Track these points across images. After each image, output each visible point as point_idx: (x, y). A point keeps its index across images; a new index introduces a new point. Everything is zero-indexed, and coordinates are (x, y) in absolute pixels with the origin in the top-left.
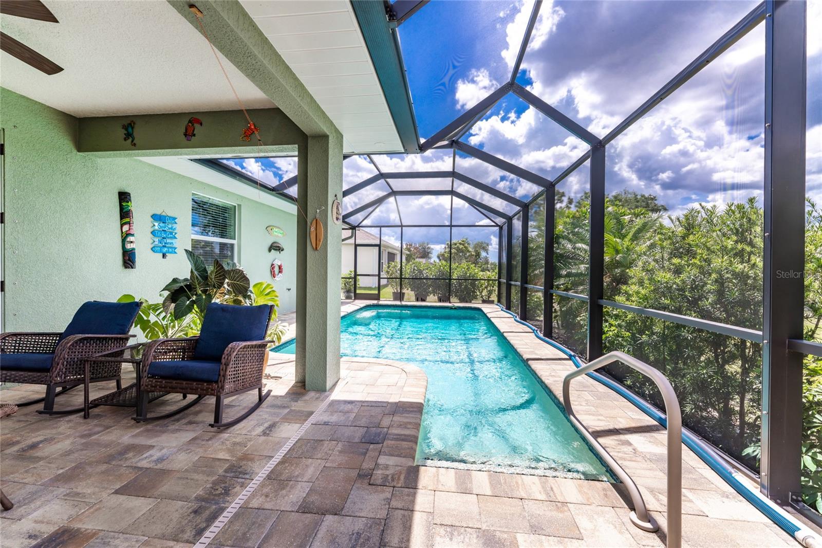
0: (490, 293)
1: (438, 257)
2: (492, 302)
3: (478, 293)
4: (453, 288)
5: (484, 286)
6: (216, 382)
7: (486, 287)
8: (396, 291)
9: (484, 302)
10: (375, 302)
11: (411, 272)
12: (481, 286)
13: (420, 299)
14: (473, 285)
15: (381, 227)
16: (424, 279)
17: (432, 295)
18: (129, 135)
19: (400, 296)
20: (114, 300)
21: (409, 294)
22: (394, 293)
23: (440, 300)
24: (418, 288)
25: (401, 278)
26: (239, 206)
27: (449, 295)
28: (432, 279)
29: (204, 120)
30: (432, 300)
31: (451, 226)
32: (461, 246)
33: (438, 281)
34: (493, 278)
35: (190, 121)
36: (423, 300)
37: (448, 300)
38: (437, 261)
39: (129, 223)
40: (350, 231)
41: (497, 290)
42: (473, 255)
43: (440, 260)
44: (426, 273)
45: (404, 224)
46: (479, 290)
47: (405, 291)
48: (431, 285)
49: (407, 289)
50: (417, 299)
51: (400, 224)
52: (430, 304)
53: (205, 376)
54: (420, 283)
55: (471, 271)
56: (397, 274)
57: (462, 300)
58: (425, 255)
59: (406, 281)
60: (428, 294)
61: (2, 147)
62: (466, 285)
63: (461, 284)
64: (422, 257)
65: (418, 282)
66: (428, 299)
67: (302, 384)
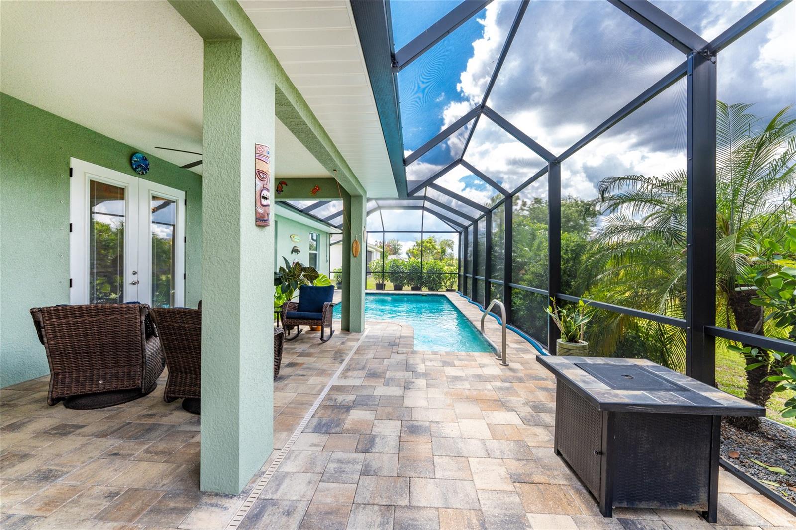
0: (452, 284)
1: (408, 253)
2: (454, 291)
3: (443, 284)
4: (424, 280)
5: (448, 279)
6: (321, 320)
8: (378, 283)
9: (448, 290)
11: (390, 267)
12: (446, 278)
13: (397, 289)
14: (439, 278)
16: (401, 273)
17: (407, 286)
19: (380, 287)
21: (389, 286)
22: (377, 284)
23: (413, 289)
24: (396, 280)
25: (383, 273)
27: (421, 286)
28: (407, 273)
29: (287, 183)
30: (407, 290)
31: (422, 232)
32: (428, 245)
33: (412, 275)
34: (455, 272)
35: (280, 183)
36: (400, 290)
37: (420, 289)
38: (407, 256)
41: (457, 281)
42: (439, 252)
43: (409, 256)
44: (402, 268)
45: (385, 230)
46: (444, 282)
47: (385, 283)
48: (406, 278)
49: (388, 281)
50: (395, 289)
51: (382, 230)
52: (406, 292)
53: (315, 317)
54: (398, 276)
55: (437, 266)
56: (380, 269)
57: (431, 289)
58: (395, 251)
59: (387, 275)
60: (404, 285)
61: (185, 201)
62: (434, 278)
63: (430, 277)
64: (394, 254)
65: (396, 275)
66: (404, 289)
67: (346, 328)
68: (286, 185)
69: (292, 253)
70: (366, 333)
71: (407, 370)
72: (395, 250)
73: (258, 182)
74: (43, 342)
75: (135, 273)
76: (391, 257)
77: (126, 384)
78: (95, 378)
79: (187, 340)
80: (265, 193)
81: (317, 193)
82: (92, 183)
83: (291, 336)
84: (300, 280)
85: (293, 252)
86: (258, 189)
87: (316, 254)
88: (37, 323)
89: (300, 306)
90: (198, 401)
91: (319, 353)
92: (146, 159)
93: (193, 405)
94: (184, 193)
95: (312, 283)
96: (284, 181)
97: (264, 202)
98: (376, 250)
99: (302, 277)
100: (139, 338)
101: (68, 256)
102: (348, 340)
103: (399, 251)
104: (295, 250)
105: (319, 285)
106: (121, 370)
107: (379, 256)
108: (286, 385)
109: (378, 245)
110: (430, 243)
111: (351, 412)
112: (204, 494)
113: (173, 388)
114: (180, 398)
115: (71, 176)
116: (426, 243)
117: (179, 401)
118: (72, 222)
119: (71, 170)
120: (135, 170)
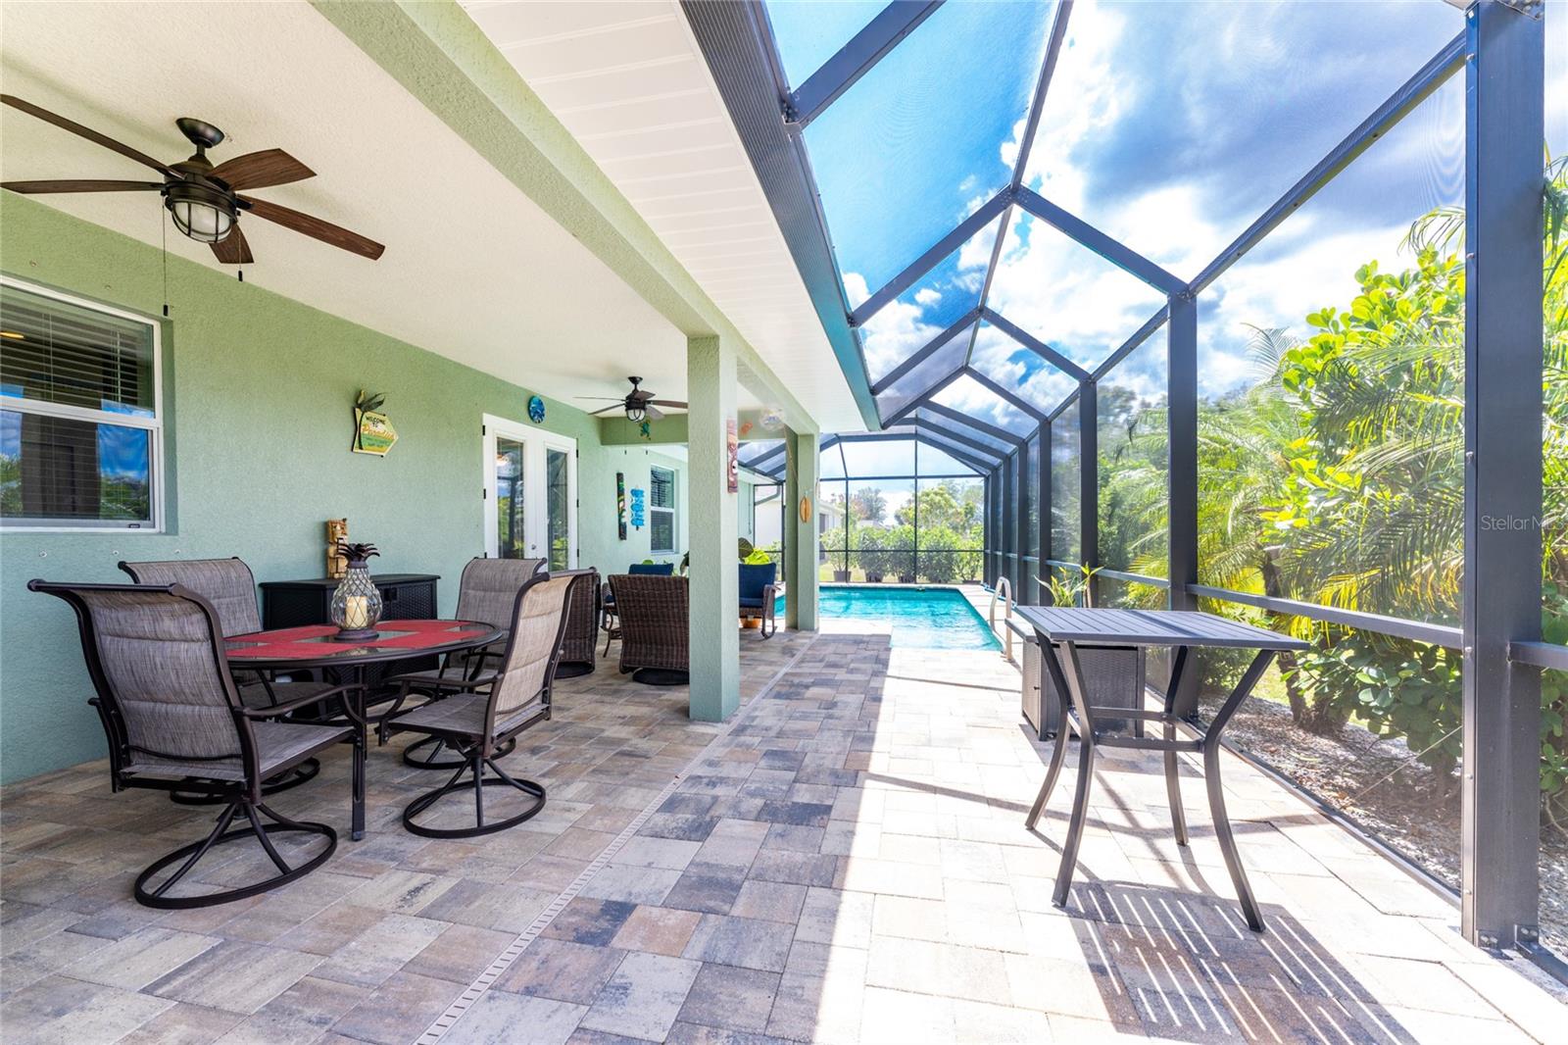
0: (974, 571)
1: (897, 517)
2: (978, 583)
3: (957, 571)
4: (920, 564)
5: (965, 561)
7: (968, 563)
8: (838, 568)
9: (965, 582)
11: (859, 542)
12: (961, 560)
13: (873, 579)
14: (950, 560)
16: (879, 551)
17: (890, 574)
18: (645, 431)
19: (845, 575)
20: (641, 563)
21: (858, 576)
22: (836, 573)
23: (902, 580)
24: (870, 565)
25: (846, 551)
26: (677, 471)
27: (915, 574)
28: (890, 551)
30: (891, 580)
31: (916, 477)
32: (937, 498)
33: (898, 554)
34: (978, 549)
36: (877, 580)
37: (914, 580)
38: (895, 523)
39: (623, 500)
40: (776, 487)
41: (982, 564)
42: (960, 513)
43: (901, 523)
44: (881, 544)
45: (849, 476)
46: (959, 567)
47: (851, 568)
48: (888, 560)
49: (856, 566)
50: (869, 580)
51: (844, 476)
52: (887, 585)
53: (753, 604)
54: (872, 557)
55: (946, 539)
56: (841, 545)
57: (933, 580)
58: (873, 512)
59: (852, 555)
60: (884, 572)
61: (577, 451)
62: (938, 559)
63: (931, 560)
64: (868, 518)
65: (870, 556)
66: (885, 579)
67: (793, 627)
70: (821, 632)
71: (876, 663)
72: (871, 511)
73: (730, 454)
75: (534, 548)
76: (861, 525)
80: (734, 463)
81: (749, 432)
82: (499, 440)
86: (730, 459)
92: (542, 403)
94: (575, 441)
97: (734, 471)
98: (834, 510)
101: (483, 526)
102: (797, 637)
103: (880, 512)
105: (754, 563)
107: (840, 523)
109: (838, 501)
110: (942, 495)
111: (811, 689)
112: (694, 719)
113: (628, 658)
114: (632, 669)
115: (484, 434)
116: (932, 495)
117: (630, 675)
118: (485, 487)
119: (484, 427)
120: (532, 418)
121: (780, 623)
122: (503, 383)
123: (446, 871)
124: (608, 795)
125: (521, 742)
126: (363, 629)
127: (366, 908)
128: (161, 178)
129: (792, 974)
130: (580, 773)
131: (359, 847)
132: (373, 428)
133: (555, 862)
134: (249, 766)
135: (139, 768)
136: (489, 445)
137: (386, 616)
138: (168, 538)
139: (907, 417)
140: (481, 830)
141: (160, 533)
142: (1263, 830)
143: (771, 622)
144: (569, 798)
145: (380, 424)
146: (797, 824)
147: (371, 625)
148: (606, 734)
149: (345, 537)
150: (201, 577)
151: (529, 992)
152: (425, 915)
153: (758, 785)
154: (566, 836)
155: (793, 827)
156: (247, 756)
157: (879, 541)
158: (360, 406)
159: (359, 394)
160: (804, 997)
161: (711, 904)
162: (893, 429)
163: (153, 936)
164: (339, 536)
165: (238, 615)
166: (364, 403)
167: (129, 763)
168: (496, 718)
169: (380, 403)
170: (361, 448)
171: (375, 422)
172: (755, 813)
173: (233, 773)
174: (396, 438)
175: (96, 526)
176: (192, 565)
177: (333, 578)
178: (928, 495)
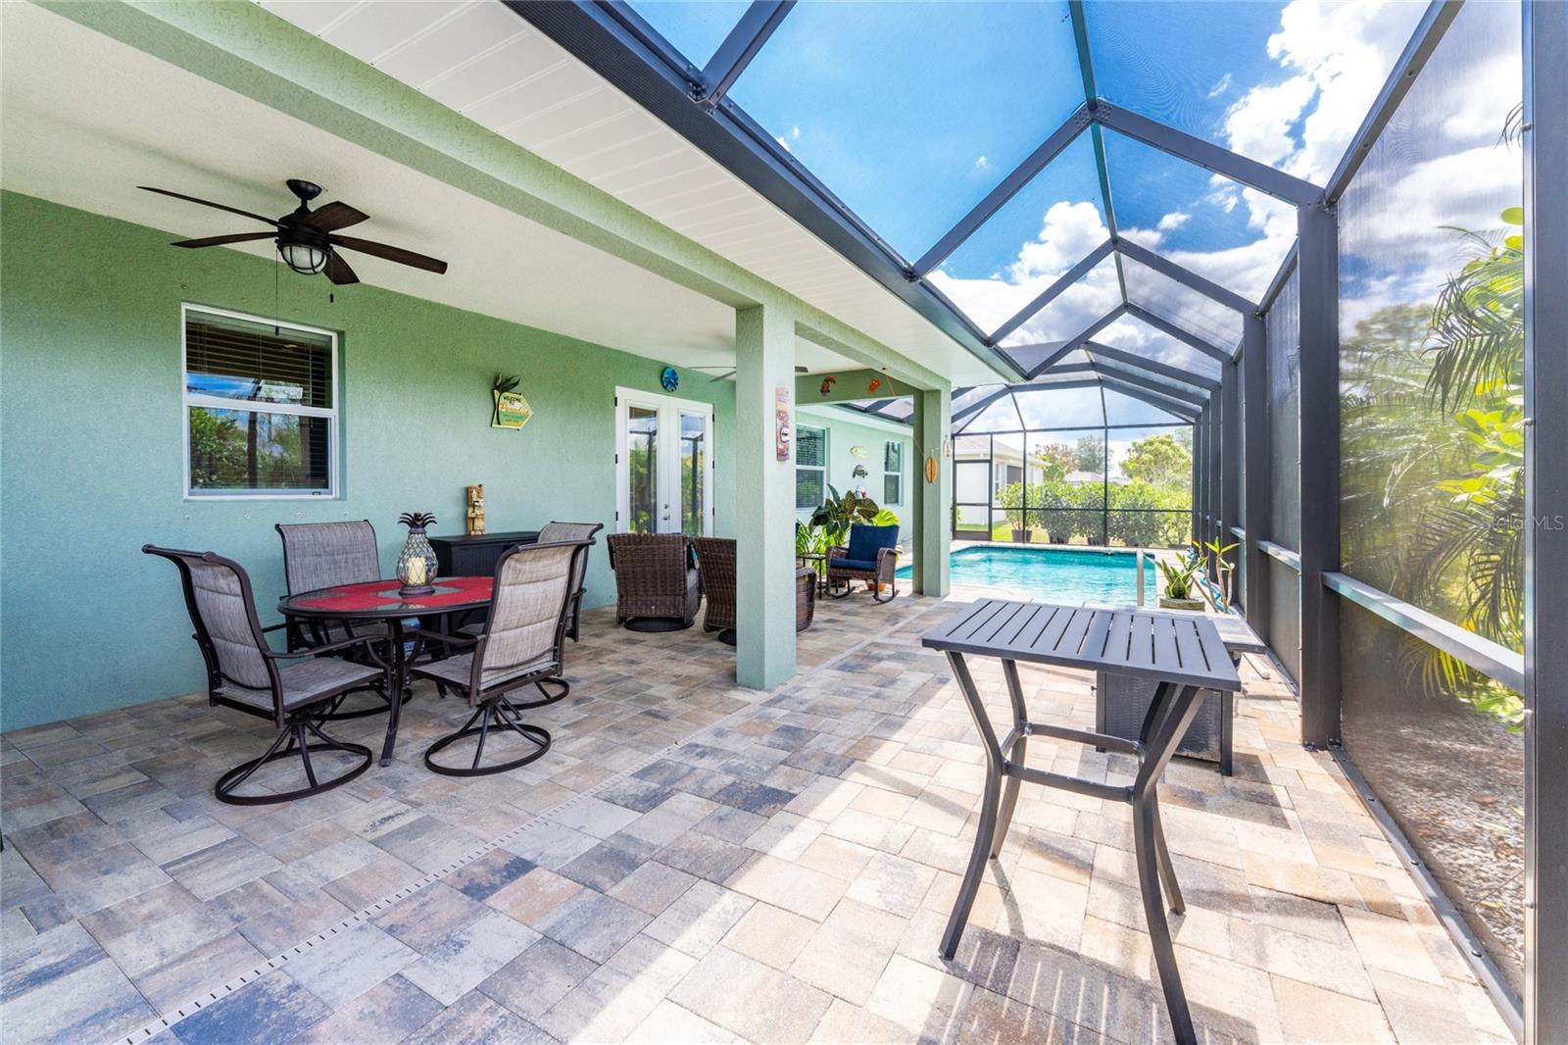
0: (1181, 534)
2: (1184, 548)
3: (1160, 534)
4: (1113, 525)
5: (1170, 522)
6: (875, 571)
7: (1174, 524)
8: (1017, 528)
9: (1172, 547)
10: (985, 543)
11: (1040, 499)
12: (1166, 521)
13: (1056, 540)
14: (1150, 520)
15: (991, 434)
16: (1063, 509)
17: (1078, 535)
19: (1023, 535)
21: (1040, 536)
22: (1014, 532)
23: (1091, 542)
24: (1054, 525)
25: (1025, 509)
26: (828, 429)
27: (1107, 536)
28: (1077, 509)
30: (1078, 542)
31: (1106, 428)
33: (1086, 513)
34: (1185, 508)
35: (824, 381)
36: (1061, 542)
37: (1105, 543)
41: (1191, 526)
44: (1065, 501)
45: (1027, 428)
46: (1162, 528)
47: (1032, 528)
48: (1075, 520)
49: (1037, 526)
50: (1052, 541)
51: (1020, 429)
53: (867, 567)
54: (1056, 516)
55: (1146, 496)
56: (1019, 503)
57: (1131, 542)
58: (1091, 465)
59: (1031, 513)
60: (1071, 533)
61: (713, 416)
62: (1136, 520)
63: (1126, 520)
65: (1053, 515)
66: (1071, 540)
67: (919, 592)
68: (834, 382)
69: (854, 476)
70: (947, 599)
72: (1094, 461)
73: (778, 420)
74: (613, 567)
75: (666, 507)
77: (671, 613)
78: (649, 602)
79: (723, 569)
80: (785, 430)
81: (877, 390)
82: (631, 408)
83: (840, 594)
84: (854, 518)
85: (857, 476)
86: (779, 427)
87: (897, 477)
88: (610, 548)
89: (850, 553)
90: (733, 632)
91: (869, 614)
92: (675, 373)
93: (729, 637)
94: (711, 406)
95: (869, 521)
96: (831, 376)
97: (784, 438)
99: (856, 514)
100: (682, 568)
101: (615, 488)
102: (917, 603)
104: (859, 472)
105: (882, 524)
106: (668, 598)
108: (820, 636)
109: (1043, 452)
110: (1169, 444)
111: (883, 662)
112: (740, 685)
113: (710, 617)
114: (718, 629)
115: (616, 405)
116: (1157, 444)
117: (717, 634)
118: (617, 453)
119: (616, 399)
120: (665, 388)
121: (905, 586)
122: (637, 357)
123: (421, 805)
124: (602, 753)
125: (575, 691)
126: (418, 586)
127: (343, 828)
128: (275, 229)
129: (608, 967)
130: (599, 727)
131: (382, 772)
132: (509, 406)
133: (508, 811)
134: (276, 699)
135: (226, 690)
136: (621, 413)
137: (441, 573)
138: (340, 502)
139: (1056, 364)
140: (475, 772)
141: (335, 499)
142: (1318, 916)
143: (890, 586)
144: (567, 749)
145: (516, 403)
146: (745, 810)
147: (428, 582)
148: (652, 691)
149: (481, 500)
150: (334, 536)
151: (391, 930)
152: (375, 843)
153: (742, 762)
154: (536, 788)
155: (740, 811)
156: (275, 689)
157: (1064, 499)
158: (497, 388)
159: (497, 379)
160: (599, 995)
161: (598, 878)
162: (1041, 378)
163: (202, 823)
164: (474, 499)
165: (361, 568)
166: (503, 385)
167: (220, 685)
168: (483, 674)
169: (516, 384)
170: (499, 423)
171: (511, 400)
172: (712, 793)
173: (265, 701)
174: (531, 413)
175: (281, 494)
176: (328, 527)
177: (470, 535)
178: (1151, 444)
